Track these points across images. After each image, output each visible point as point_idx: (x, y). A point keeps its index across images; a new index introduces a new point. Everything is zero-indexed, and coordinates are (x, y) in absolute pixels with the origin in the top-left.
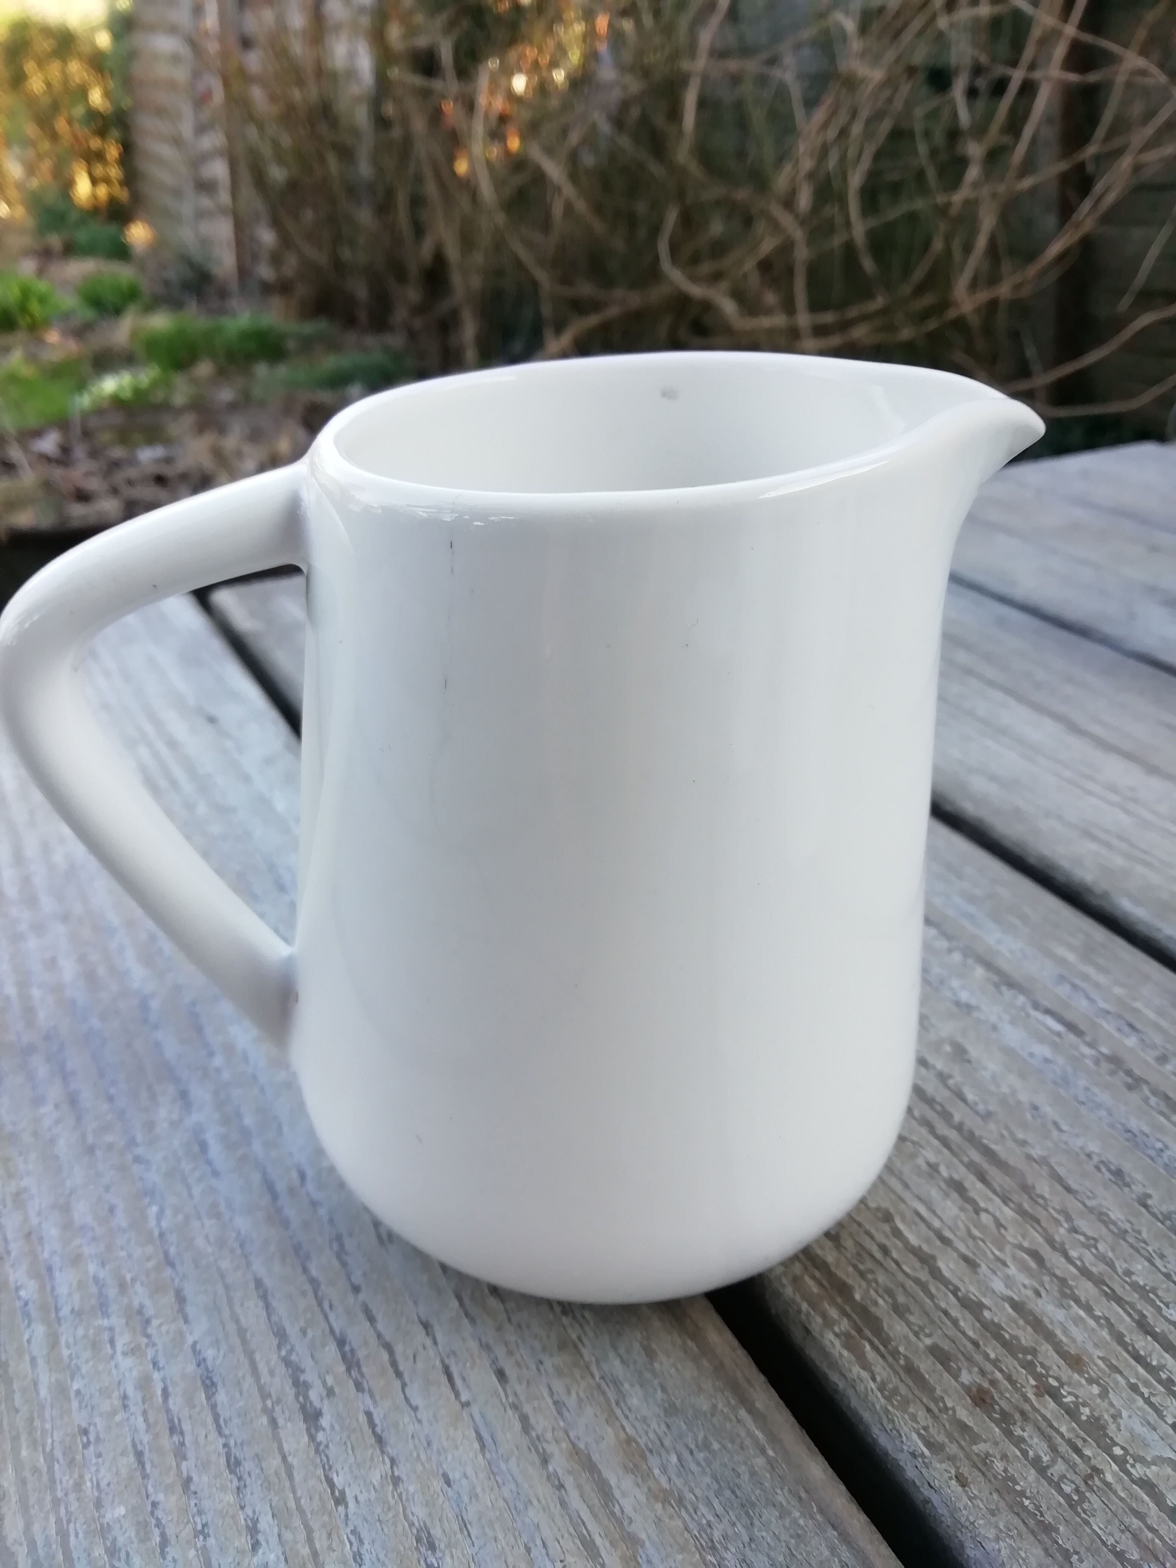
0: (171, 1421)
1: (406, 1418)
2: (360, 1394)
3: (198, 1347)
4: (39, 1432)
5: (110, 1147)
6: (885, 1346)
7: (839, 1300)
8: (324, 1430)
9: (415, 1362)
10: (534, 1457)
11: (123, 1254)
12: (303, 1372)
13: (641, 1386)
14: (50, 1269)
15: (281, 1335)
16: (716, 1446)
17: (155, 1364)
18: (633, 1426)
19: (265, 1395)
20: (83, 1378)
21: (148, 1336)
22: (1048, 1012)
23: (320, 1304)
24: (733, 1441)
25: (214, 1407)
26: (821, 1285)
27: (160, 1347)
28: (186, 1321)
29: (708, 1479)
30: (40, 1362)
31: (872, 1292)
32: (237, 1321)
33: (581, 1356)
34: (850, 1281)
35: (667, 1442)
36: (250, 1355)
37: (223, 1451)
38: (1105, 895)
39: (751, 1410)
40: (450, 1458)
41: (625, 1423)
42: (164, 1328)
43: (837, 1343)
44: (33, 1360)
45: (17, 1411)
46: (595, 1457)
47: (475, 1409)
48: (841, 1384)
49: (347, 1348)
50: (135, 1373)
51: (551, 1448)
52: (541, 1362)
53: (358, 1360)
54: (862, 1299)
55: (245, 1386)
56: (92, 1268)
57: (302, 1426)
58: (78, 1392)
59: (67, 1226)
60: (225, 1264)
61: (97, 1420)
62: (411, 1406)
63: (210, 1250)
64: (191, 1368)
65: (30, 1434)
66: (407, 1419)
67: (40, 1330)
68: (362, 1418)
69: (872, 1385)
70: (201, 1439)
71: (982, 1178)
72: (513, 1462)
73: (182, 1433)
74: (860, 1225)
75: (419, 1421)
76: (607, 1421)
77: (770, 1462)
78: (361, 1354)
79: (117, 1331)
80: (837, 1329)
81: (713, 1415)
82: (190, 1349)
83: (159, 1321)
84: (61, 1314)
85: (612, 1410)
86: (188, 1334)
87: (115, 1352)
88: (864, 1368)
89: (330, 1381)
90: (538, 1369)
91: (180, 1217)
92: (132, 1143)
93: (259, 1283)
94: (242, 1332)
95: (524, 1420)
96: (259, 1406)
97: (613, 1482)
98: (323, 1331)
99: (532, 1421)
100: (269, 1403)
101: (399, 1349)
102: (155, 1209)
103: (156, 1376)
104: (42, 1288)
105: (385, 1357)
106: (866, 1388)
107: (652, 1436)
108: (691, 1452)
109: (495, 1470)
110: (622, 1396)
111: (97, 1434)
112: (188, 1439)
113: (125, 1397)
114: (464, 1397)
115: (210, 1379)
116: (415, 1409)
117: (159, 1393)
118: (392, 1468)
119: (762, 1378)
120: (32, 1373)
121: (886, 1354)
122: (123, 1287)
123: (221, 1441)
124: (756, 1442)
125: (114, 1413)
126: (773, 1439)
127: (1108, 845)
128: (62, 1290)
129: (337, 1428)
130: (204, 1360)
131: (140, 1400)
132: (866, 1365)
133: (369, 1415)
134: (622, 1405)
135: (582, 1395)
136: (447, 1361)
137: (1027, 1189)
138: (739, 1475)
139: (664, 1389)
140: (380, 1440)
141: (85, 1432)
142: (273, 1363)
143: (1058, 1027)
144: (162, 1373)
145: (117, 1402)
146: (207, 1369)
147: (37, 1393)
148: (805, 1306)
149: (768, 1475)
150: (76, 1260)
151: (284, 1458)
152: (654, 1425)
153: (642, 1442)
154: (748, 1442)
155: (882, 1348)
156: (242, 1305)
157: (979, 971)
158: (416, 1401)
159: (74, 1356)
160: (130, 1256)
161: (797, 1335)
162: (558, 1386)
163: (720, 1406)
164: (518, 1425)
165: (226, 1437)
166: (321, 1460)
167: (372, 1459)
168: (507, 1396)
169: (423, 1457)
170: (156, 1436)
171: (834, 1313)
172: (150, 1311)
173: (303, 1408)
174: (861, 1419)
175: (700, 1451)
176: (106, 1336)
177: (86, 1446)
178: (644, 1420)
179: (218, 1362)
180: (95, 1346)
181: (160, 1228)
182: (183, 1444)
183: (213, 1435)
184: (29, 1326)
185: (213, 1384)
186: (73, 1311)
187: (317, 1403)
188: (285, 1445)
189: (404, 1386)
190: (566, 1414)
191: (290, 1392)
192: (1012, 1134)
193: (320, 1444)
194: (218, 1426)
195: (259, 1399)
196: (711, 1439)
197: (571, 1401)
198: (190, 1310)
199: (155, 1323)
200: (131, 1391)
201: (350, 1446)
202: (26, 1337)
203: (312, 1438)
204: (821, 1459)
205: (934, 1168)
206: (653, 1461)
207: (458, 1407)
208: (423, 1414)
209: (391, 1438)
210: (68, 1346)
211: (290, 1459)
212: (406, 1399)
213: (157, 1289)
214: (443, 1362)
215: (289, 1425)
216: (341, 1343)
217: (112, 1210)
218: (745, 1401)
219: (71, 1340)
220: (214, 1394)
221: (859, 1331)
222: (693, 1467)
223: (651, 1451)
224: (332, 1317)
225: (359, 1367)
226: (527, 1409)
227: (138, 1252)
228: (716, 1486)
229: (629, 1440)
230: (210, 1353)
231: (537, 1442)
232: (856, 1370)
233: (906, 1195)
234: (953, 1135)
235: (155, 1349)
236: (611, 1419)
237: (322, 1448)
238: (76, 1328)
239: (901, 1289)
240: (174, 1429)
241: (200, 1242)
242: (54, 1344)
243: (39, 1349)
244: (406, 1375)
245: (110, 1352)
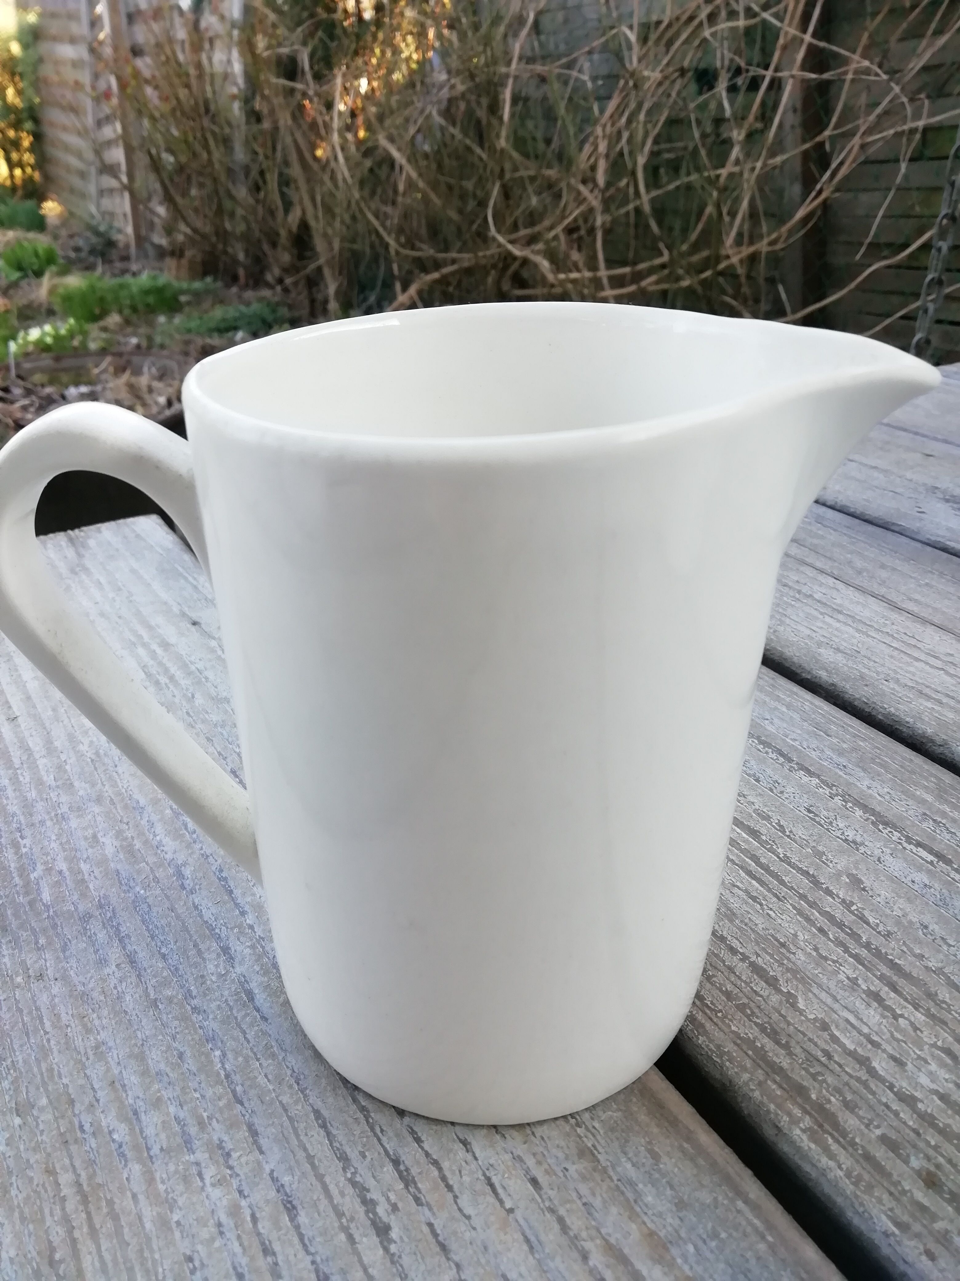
0: (263, 1244)
1: (462, 1226)
2: (420, 1208)
3: (275, 1174)
4: (150, 1263)
5: (170, 1000)
6: (844, 1138)
7: (799, 1100)
8: (395, 1242)
9: (461, 1177)
10: (575, 1255)
11: (197, 1095)
12: (368, 1191)
13: (653, 1186)
14: (136, 1113)
15: (344, 1159)
16: (723, 1235)
17: (240, 1192)
18: (652, 1221)
19: (340, 1215)
20: (180, 1209)
21: (231, 1168)
22: (919, 844)
23: (372, 1129)
24: (737, 1230)
25: (297, 1227)
26: (780, 1087)
27: (243, 1177)
28: (262, 1152)
29: (722, 1266)
30: (141, 1197)
31: (824, 1091)
32: (305, 1150)
33: (598, 1161)
34: (805, 1083)
35: (683, 1235)
36: (320, 1178)
37: (312, 1268)
38: (944, 744)
39: (746, 1201)
40: (505, 1260)
41: (646, 1219)
42: (243, 1160)
43: (804, 1137)
44: (134, 1196)
45: (128, 1244)
46: (626, 1251)
47: (519, 1214)
48: (814, 1174)
49: (402, 1167)
50: (225, 1202)
51: (588, 1245)
52: (567, 1170)
53: (413, 1177)
54: (818, 1099)
55: (321, 1208)
56: (172, 1109)
57: (376, 1240)
58: (178, 1223)
59: (145, 1073)
60: (285, 1099)
61: (199, 1247)
62: (465, 1216)
63: (271, 1087)
64: (273, 1193)
65: (142, 1264)
66: (463, 1228)
67: (136, 1168)
68: (426, 1229)
69: (840, 1173)
70: (292, 1258)
71: (894, 988)
72: (558, 1259)
73: (274, 1254)
74: (804, 1035)
75: (474, 1229)
76: (630, 1218)
77: (771, 1247)
78: (414, 1171)
79: (203, 1165)
80: (801, 1125)
81: (716, 1208)
82: (268, 1178)
83: (238, 1154)
84: (152, 1153)
85: (633, 1208)
86: (264, 1163)
87: (204, 1183)
88: (831, 1159)
89: (393, 1197)
90: (565, 1176)
91: (240, 1059)
92: (189, 995)
93: (317, 1114)
94: (310, 1158)
95: (561, 1220)
96: (336, 1225)
97: (645, 1272)
98: (379, 1154)
99: (568, 1222)
100: (344, 1220)
101: (445, 1165)
102: (218, 1053)
103: (243, 1203)
104: (132, 1130)
105: (436, 1173)
106: (835, 1176)
107: (670, 1229)
108: (705, 1242)
109: (545, 1268)
110: (639, 1196)
111: (201, 1261)
112: (280, 1259)
113: (219, 1225)
114: (508, 1205)
115: (290, 1202)
116: (468, 1217)
117: (249, 1219)
118: (458, 1272)
119: (750, 1172)
120: (136, 1207)
121: (847, 1146)
122: (202, 1125)
123: (309, 1258)
124: (756, 1230)
125: (212, 1240)
126: (770, 1226)
127: (940, 702)
128: (150, 1131)
129: (406, 1239)
130: (282, 1186)
131: (233, 1225)
132: (832, 1156)
133: (430, 1225)
134: (640, 1203)
135: (605, 1195)
136: (488, 1174)
137: (931, 996)
138: (747, 1261)
139: (672, 1187)
140: (444, 1248)
141: (190, 1259)
142: (341, 1185)
143: (930, 858)
144: (248, 1199)
145: (214, 1230)
146: (286, 1194)
147: (143, 1226)
148: (772, 1107)
149: (771, 1259)
150: (157, 1103)
151: (365, 1270)
152: (669, 1220)
153: (662, 1234)
154: (749, 1229)
155: (841, 1140)
156: (306, 1135)
157: (859, 812)
158: (468, 1211)
159: (169, 1190)
160: (203, 1097)
161: (769, 1132)
162: (584, 1189)
163: (720, 1198)
164: (556, 1227)
165: (312, 1254)
166: (397, 1270)
167: (440, 1266)
168: (543, 1201)
169: (483, 1261)
170: (252, 1259)
171: (797, 1112)
172: (229, 1146)
173: (374, 1223)
174: (835, 1203)
175: (712, 1240)
176: (194, 1170)
177: (193, 1272)
178: (660, 1215)
179: (294, 1186)
180: (186, 1179)
181: (225, 1069)
182: (276, 1264)
183: (301, 1254)
184: (126, 1165)
185: (294, 1207)
186: (162, 1149)
187: (385, 1219)
188: (364, 1258)
189: (456, 1197)
190: (596, 1214)
191: (361, 1210)
192: (911, 950)
193: (393, 1255)
194: (304, 1245)
195: (335, 1218)
196: (719, 1229)
197: (597, 1203)
198: (263, 1141)
199: (235, 1155)
200: (224, 1219)
201: (419, 1256)
202: (125, 1175)
203: (386, 1250)
204: (810, 1240)
205: (854, 982)
206: (675, 1251)
207: (504, 1213)
208: (476, 1222)
209: (453, 1245)
210: (163, 1182)
211: (370, 1270)
212: (460, 1210)
213: (232, 1126)
214: (484, 1174)
215: (365, 1239)
216: (396, 1162)
217: (181, 1056)
218: (740, 1193)
219: (164, 1176)
220: (296, 1216)
221: (821, 1126)
222: (708, 1255)
223: (671, 1242)
224: (384, 1140)
225: (415, 1183)
226: (562, 1212)
227: (209, 1093)
228: (730, 1271)
229: (652, 1234)
230: (286, 1179)
231: (576, 1241)
232: (824, 1161)
233: (836, 1006)
234: (864, 953)
235: (238, 1179)
236: (633, 1216)
237: (396, 1258)
238: (167, 1164)
239: (847, 1088)
240: (267, 1251)
241: (261, 1080)
242: (150, 1181)
243: (138, 1186)
244: (456, 1188)
245: (200, 1184)
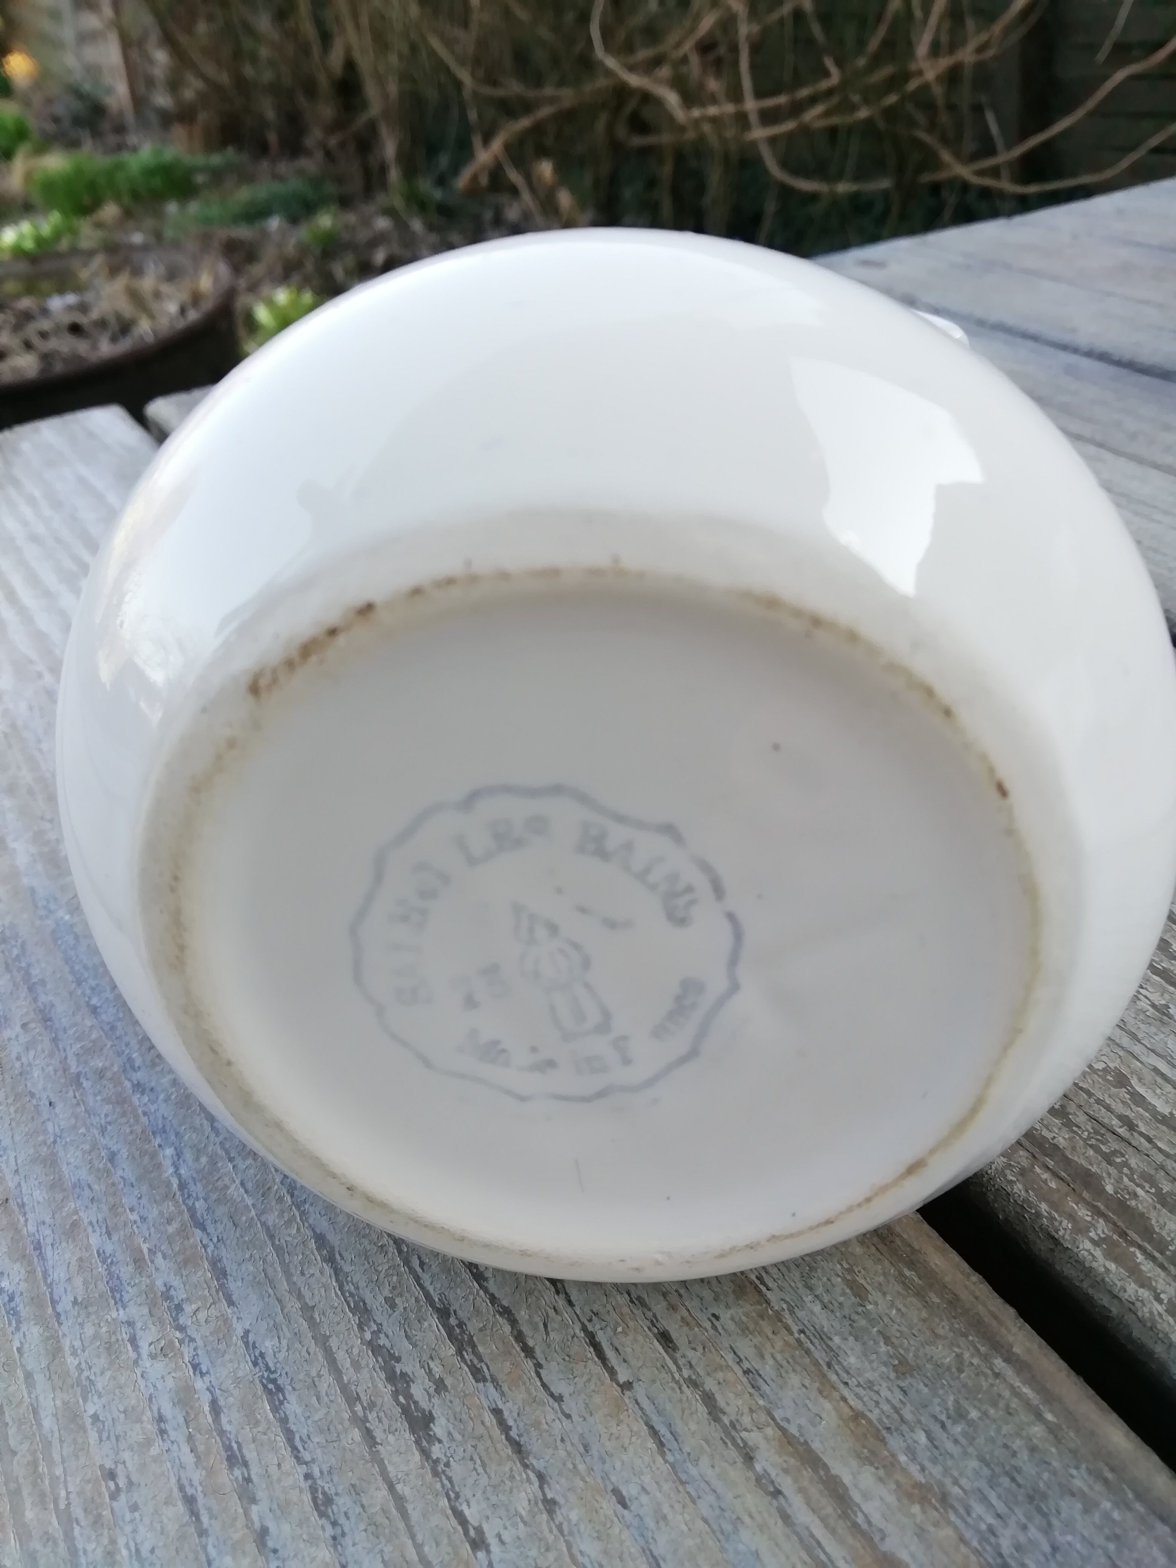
0: (228, 1448)
1: (549, 1412)
2: (481, 1385)
3: (251, 1337)
4: (47, 1482)
5: (101, 1074)
6: (1162, 1253)
7: (1086, 1195)
8: (440, 1441)
9: (547, 1333)
10: (733, 1453)
11: (134, 1217)
12: (398, 1360)
13: (856, 1339)
14: (38, 1247)
15: (362, 1311)
16: (974, 1414)
17: (196, 1367)
18: (856, 1395)
19: (352, 1399)
20: (100, 1396)
21: (181, 1329)
23: (407, 1262)
24: (995, 1405)
25: (284, 1421)
26: (1056, 1175)
27: (200, 1343)
28: (231, 1303)
29: (974, 1464)
30: (39, 1379)
31: (1125, 1179)
32: (300, 1297)
33: (768, 1302)
34: (1094, 1169)
35: (908, 1416)
36: (323, 1341)
37: (305, 1485)
39: (1010, 1359)
40: (618, 1465)
41: (846, 1392)
42: (202, 1316)
43: (1098, 1253)
44: (28, 1376)
45: (14, 1453)
46: (816, 1446)
47: (640, 1391)
48: (1115, 1310)
49: (453, 1321)
50: (170, 1383)
51: (754, 1438)
52: (717, 1318)
53: (471, 1337)
54: (1116, 1193)
55: (323, 1387)
56: (95, 1240)
57: (408, 1437)
58: (95, 1418)
59: (56, 1185)
60: (271, 1219)
61: (126, 1455)
62: (552, 1395)
63: (249, 1201)
64: (246, 1368)
65: (34, 1484)
66: (551, 1416)
67: (34, 1332)
68: (489, 1419)
69: (1158, 1308)
70: (273, 1470)
72: (705, 1461)
73: (246, 1464)
74: (1090, 1094)
75: (568, 1416)
76: (820, 1392)
77: (1053, 1431)
78: (473, 1326)
79: (139, 1325)
80: (1092, 1234)
81: (960, 1370)
82: (240, 1343)
83: (194, 1307)
84: (59, 1308)
85: (824, 1376)
86: (235, 1320)
87: (139, 1355)
88: (1142, 1286)
89: (437, 1370)
90: (714, 1327)
91: (204, 1160)
92: (130, 1066)
93: (321, 1240)
94: (307, 1310)
95: (708, 1399)
96: (346, 1416)
97: (847, 1479)
98: (417, 1300)
99: (721, 1402)
100: (358, 1408)
101: (522, 1315)
102: (169, 1151)
103: (200, 1384)
104: (31, 1272)
105: (507, 1329)
106: (1151, 1313)
107: (886, 1407)
108: (943, 1426)
109: (684, 1477)
110: (834, 1354)
111: (128, 1477)
112: (255, 1471)
113: (161, 1419)
114: (622, 1378)
115: (274, 1381)
116: (559, 1399)
117: (207, 1408)
118: (541, 1487)
119: (1012, 1311)
120: (30, 1393)
121: (1166, 1265)
122: (139, 1262)
123: (302, 1469)
124: (1027, 1404)
125: (148, 1443)
126: (1049, 1397)
128: (59, 1274)
129: (458, 1437)
130: (262, 1355)
131: (181, 1420)
132: (1144, 1282)
133: (497, 1412)
134: (836, 1367)
135: (779, 1357)
136: (590, 1328)
138: (1014, 1454)
139: (887, 1340)
140: (518, 1448)
141: (112, 1475)
142: (355, 1351)
144: (207, 1378)
145: (151, 1428)
146: (268, 1368)
147: (39, 1425)
148: (1044, 1207)
149: (1053, 1450)
150: (73, 1230)
151: (391, 1487)
152: (885, 1393)
153: (874, 1416)
154: (1015, 1403)
155: (1157, 1255)
156: (302, 1274)
158: (558, 1388)
159: (83, 1366)
160: (143, 1219)
161: (1042, 1247)
162: (745, 1348)
163: (966, 1355)
164: (702, 1409)
165: (306, 1463)
166: (443, 1486)
167: (512, 1478)
168: (679, 1369)
169: (581, 1467)
170: (211, 1472)
171: (1084, 1213)
172: (180, 1294)
173: (406, 1411)
174: (1151, 1354)
175: (955, 1422)
176: (124, 1334)
177: (114, 1496)
178: (870, 1385)
179: (281, 1356)
180: (110, 1348)
181: (179, 1177)
182: (248, 1480)
183: (289, 1462)
184: (18, 1329)
185: (279, 1389)
186: (75, 1302)
187: (424, 1404)
188: (390, 1468)
189: (538, 1366)
190: (765, 1387)
191: (386, 1390)
193: (436, 1461)
194: (294, 1448)
195: (344, 1405)
196: (965, 1404)
197: (768, 1369)
198: (233, 1286)
199: (189, 1309)
200: (167, 1409)
201: (478, 1462)
202: (16, 1344)
203: (425, 1453)
204: (1114, 1416)
206: (895, 1442)
207: (616, 1391)
208: (570, 1405)
209: (533, 1443)
210: (74, 1354)
211: (399, 1487)
212: (544, 1385)
213: (186, 1262)
214: (584, 1329)
215: (391, 1438)
216: (444, 1313)
217: (112, 1157)
218: (999, 1347)
219: (77, 1344)
220: (281, 1403)
221: (1123, 1234)
222: (949, 1446)
223: (888, 1429)
224: (426, 1278)
225: (474, 1346)
226: (710, 1384)
227: (153, 1213)
228: (986, 1471)
229: (857, 1416)
230: (268, 1345)
231: (733, 1433)
232: (1132, 1290)
233: (1137, 1049)
235: (193, 1345)
236: (826, 1388)
237: (441, 1467)
238: (81, 1325)
239: (1163, 1173)
240: (234, 1459)
241: (235, 1191)
242: (56, 1352)
243: (36, 1359)
244: (538, 1353)
245: (133, 1355)
